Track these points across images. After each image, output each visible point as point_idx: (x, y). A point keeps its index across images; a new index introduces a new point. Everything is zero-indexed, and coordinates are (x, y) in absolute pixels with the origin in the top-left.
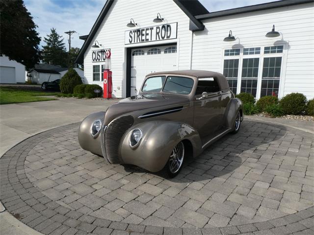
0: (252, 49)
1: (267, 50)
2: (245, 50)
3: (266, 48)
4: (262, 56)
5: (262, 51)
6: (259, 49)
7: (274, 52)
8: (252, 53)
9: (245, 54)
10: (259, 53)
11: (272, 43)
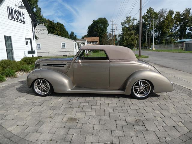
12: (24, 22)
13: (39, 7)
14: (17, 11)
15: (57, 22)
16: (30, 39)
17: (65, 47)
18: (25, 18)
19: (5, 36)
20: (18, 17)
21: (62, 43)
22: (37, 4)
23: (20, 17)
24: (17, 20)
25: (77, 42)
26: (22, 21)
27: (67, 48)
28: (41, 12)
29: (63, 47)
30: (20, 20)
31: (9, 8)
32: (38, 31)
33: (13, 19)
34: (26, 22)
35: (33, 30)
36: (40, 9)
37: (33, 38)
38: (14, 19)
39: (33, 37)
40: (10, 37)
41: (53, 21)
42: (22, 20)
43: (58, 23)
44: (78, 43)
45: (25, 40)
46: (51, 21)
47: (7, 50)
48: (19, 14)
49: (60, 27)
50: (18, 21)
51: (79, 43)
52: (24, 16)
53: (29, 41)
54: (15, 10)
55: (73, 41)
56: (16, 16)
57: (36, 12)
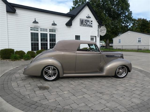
0: (44, 29)
1: (50, 30)
2: (41, 29)
4: (48, 33)
5: (48, 30)
6: (47, 29)
7: (52, 32)
8: (44, 31)
9: (41, 31)
10: (47, 31)
11: (52, 28)
12: (92, 26)
13: (130, 11)
14: (87, 20)
17: (140, 42)
19: (76, 36)
21: (139, 38)
22: (129, 9)
24: (86, 25)
27: (142, 43)
28: (132, 15)
29: (138, 42)
30: (88, 26)
31: (81, 20)
32: (101, 31)
33: (83, 25)
34: (93, 26)
36: (132, 12)
38: (84, 25)
40: (79, 36)
42: (90, 25)
48: (88, 22)
50: (87, 26)
52: (92, 23)
54: (85, 20)
56: (85, 23)
57: (128, 15)
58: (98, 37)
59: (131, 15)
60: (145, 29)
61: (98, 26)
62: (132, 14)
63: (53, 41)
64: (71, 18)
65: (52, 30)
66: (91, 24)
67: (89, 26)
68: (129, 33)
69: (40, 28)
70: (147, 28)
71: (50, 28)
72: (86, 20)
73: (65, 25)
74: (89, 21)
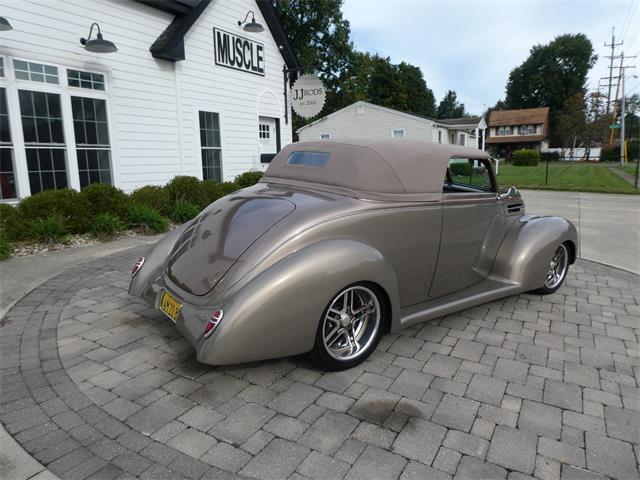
0: (36, 67)
1: (76, 78)
2: (18, 64)
3: (71, 73)
4: (64, 92)
5: (63, 78)
6: (53, 70)
7: (87, 85)
8: (39, 79)
9: (19, 76)
10: (55, 81)
11: (81, 64)
12: (261, 70)
14: (243, 41)
15: (399, 63)
16: (277, 121)
18: (265, 58)
19: (201, 114)
20: (243, 58)
21: (395, 132)
22: (338, 10)
23: (248, 57)
24: (240, 65)
25: (447, 128)
26: (254, 68)
28: (349, 35)
30: (247, 67)
31: (219, 33)
32: (300, 95)
33: (229, 65)
34: (266, 71)
35: (285, 94)
36: (348, 26)
37: (286, 116)
38: (232, 63)
39: (286, 113)
40: (216, 116)
41: (388, 59)
42: (255, 65)
43: (402, 66)
44: (450, 131)
45: (257, 123)
46: (382, 61)
47: (203, 150)
48: (246, 47)
49: (409, 78)
50: (243, 67)
51: (456, 131)
52: (261, 54)
53: (272, 126)
55: (432, 123)
56: (237, 55)
57: (336, 34)
58: (287, 122)
59: (347, 37)
60: (388, 97)
61: (285, 71)
62: (349, 31)
63: (93, 140)
64: (173, 17)
65: (85, 76)
66: (260, 59)
67: (250, 70)
68: (361, 111)
69: (11, 59)
70: (394, 93)
71: (71, 62)
72: (238, 41)
73: (150, 54)
74: (249, 42)
